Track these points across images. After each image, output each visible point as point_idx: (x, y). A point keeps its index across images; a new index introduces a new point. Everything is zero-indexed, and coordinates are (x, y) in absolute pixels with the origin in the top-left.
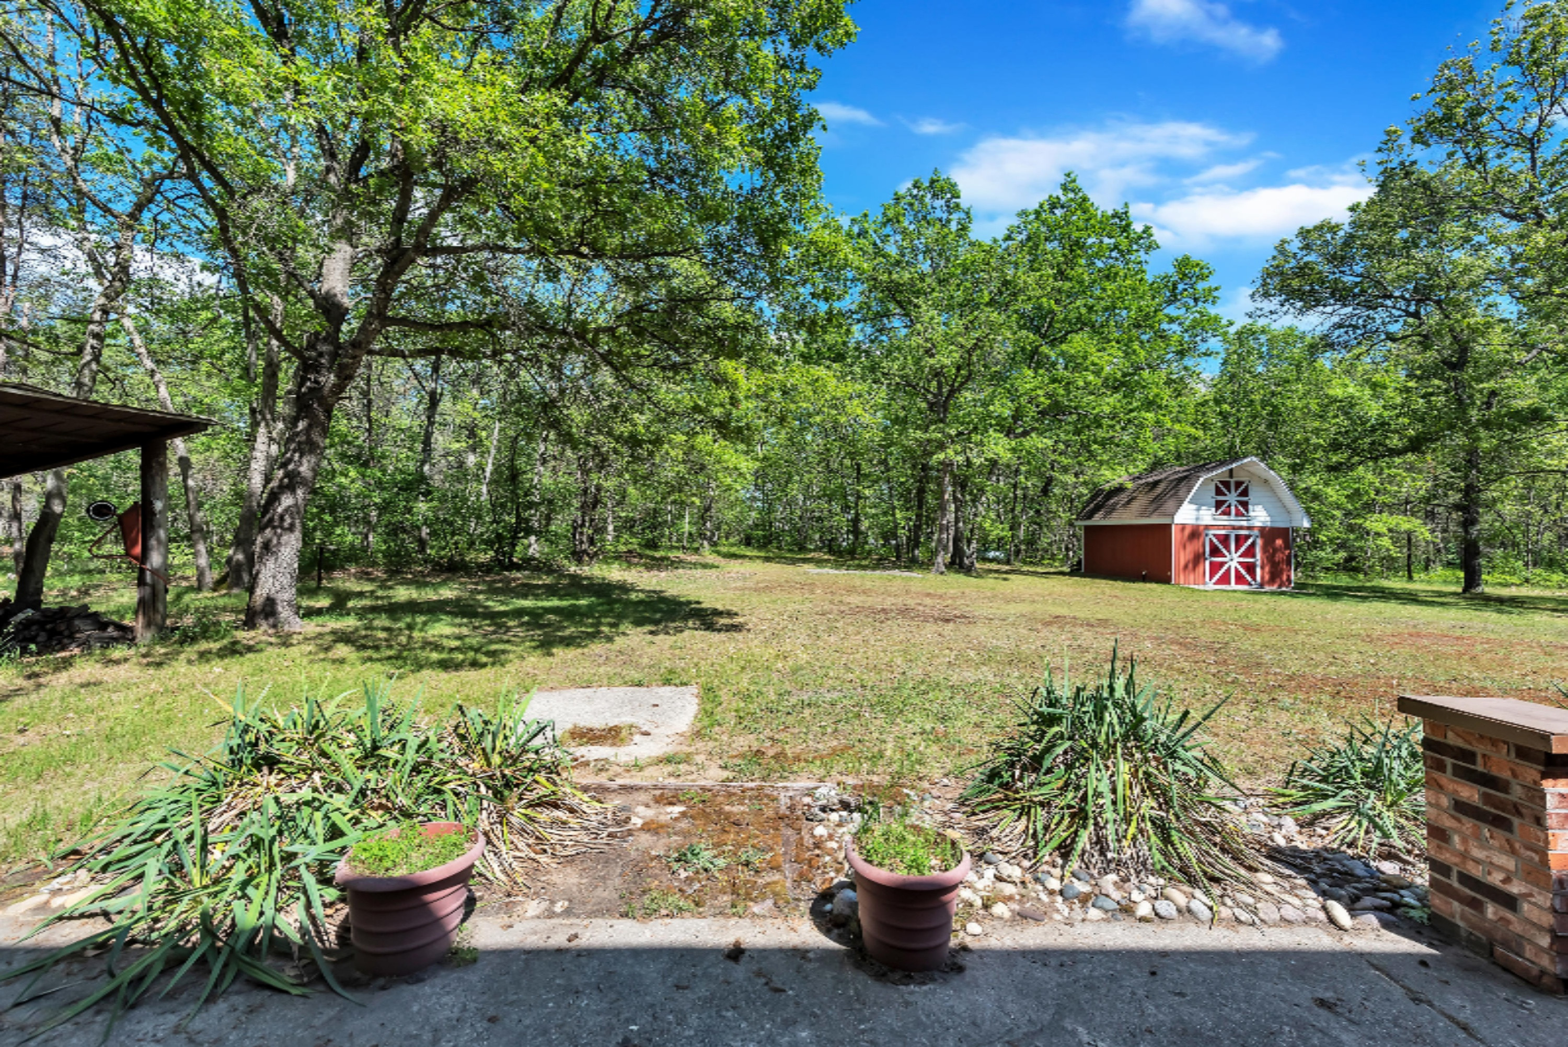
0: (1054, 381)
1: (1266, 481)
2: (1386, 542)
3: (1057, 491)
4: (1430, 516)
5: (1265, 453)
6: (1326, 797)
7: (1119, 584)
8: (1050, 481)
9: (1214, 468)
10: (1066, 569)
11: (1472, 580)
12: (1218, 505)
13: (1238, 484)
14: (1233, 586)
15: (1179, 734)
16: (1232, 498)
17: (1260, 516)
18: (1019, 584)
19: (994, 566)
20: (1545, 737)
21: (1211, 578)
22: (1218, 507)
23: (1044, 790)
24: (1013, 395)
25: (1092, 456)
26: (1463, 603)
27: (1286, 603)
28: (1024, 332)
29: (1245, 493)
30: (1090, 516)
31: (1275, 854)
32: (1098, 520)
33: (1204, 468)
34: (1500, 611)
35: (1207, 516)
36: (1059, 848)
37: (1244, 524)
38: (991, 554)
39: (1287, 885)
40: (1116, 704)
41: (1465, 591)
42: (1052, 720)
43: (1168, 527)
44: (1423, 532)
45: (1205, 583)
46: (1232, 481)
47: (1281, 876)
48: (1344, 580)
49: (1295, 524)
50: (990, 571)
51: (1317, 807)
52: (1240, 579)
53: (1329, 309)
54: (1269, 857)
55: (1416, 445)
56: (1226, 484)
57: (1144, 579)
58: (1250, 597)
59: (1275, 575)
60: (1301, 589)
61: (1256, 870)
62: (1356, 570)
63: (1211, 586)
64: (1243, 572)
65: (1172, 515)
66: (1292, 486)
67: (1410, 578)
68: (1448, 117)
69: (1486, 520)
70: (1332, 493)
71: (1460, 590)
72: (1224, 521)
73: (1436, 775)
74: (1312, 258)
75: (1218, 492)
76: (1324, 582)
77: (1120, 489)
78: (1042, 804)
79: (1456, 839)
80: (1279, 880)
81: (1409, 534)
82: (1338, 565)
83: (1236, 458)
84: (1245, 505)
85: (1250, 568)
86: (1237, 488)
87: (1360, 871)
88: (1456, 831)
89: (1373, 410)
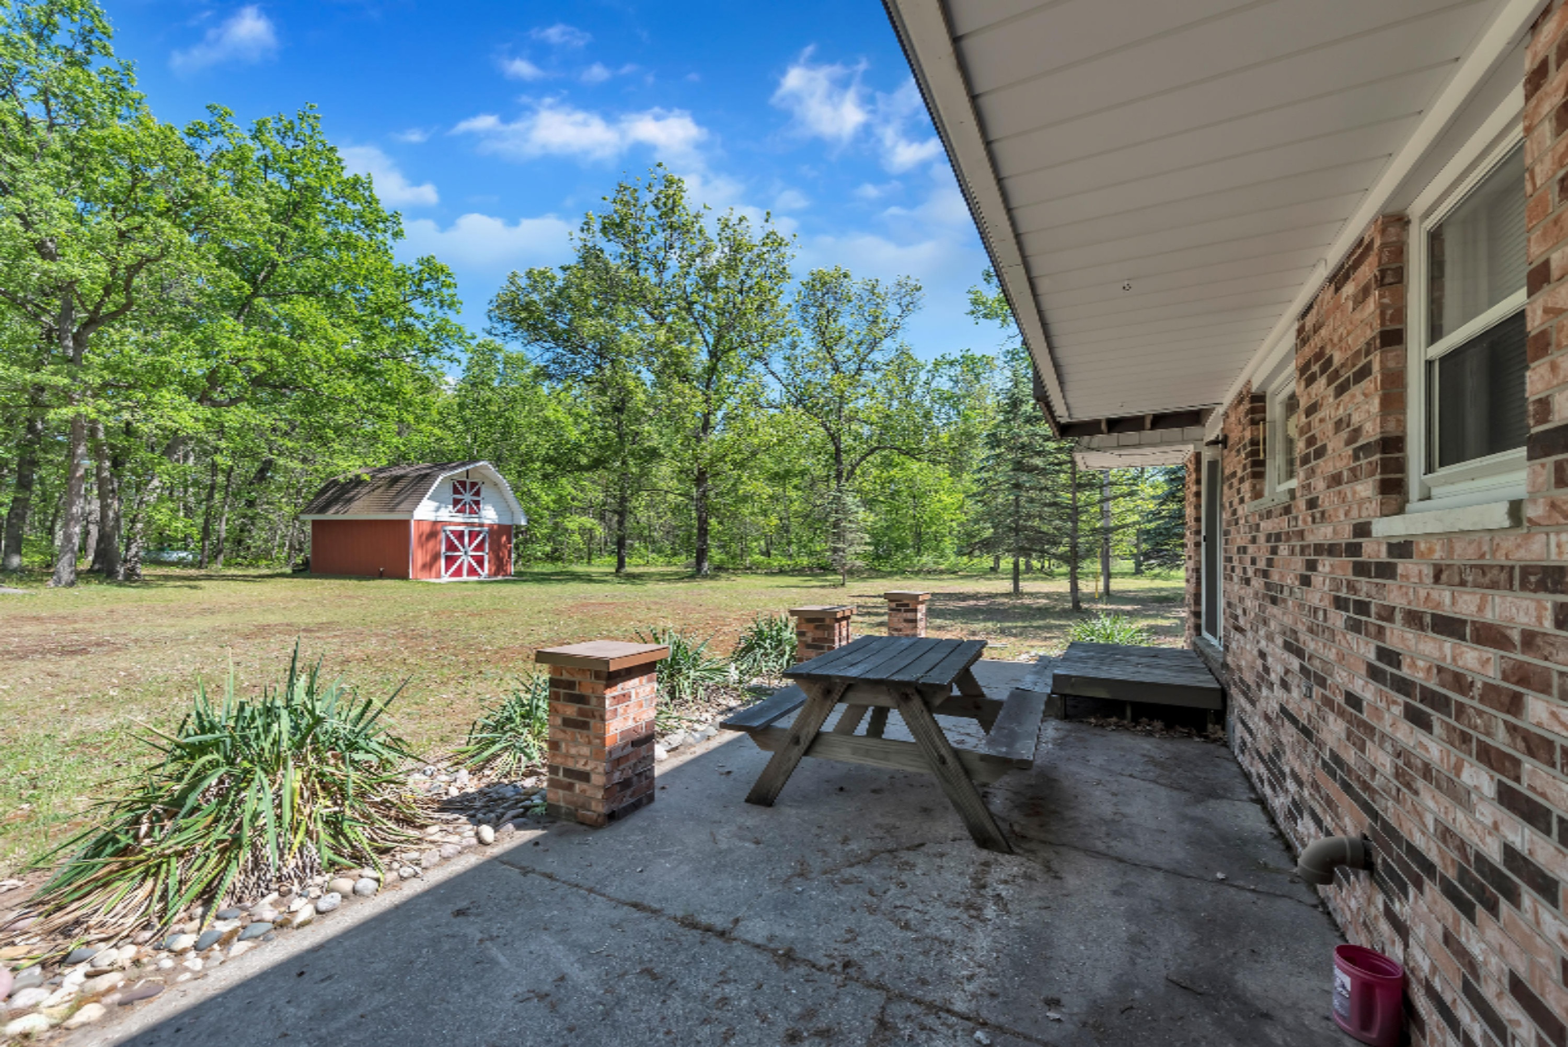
0: (273, 344)
1: (496, 485)
2: (577, 537)
3: (279, 478)
4: (602, 518)
5: (498, 460)
6: (494, 743)
7: (352, 583)
8: (268, 465)
9: (455, 468)
10: (288, 570)
11: (621, 564)
12: (456, 502)
13: (473, 484)
14: (465, 577)
15: (361, 725)
16: (468, 497)
17: (489, 515)
18: (212, 591)
19: (177, 571)
20: (606, 662)
21: (447, 570)
22: (455, 505)
23: (185, 836)
24: (207, 347)
25: (324, 442)
26: (616, 580)
27: (507, 589)
28: (225, 270)
29: (477, 493)
30: (323, 509)
31: (448, 806)
32: (330, 515)
33: (443, 467)
34: (633, 583)
35: (446, 514)
36: (199, 896)
37: (476, 520)
38: (175, 556)
39: (451, 829)
40: (292, 711)
41: (617, 571)
42: (201, 749)
43: (406, 523)
44: (600, 531)
45: (438, 576)
46: (468, 481)
47: (447, 822)
48: (548, 568)
49: (516, 522)
50: (167, 578)
51: (486, 754)
52: (472, 571)
53: (547, 345)
54: (441, 810)
55: (597, 464)
56: (463, 484)
57: (381, 576)
58: (478, 586)
59: (500, 567)
60: (521, 577)
61: (426, 826)
62: (558, 559)
63: (446, 578)
64: (474, 564)
65: (411, 512)
66: (515, 488)
67: (589, 563)
68: (620, 225)
69: (630, 522)
70: (545, 499)
71: (613, 570)
72: (460, 518)
73: (555, 703)
74: (535, 297)
75: (456, 491)
76: (536, 570)
77: (357, 482)
78: (180, 854)
79: (563, 745)
80: (445, 827)
81: (591, 530)
82: (547, 555)
83: (474, 460)
84: (477, 503)
85: (480, 560)
86: (472, 488)
87: (509, 792)
88: (563, 740)
89: (573, 434)
